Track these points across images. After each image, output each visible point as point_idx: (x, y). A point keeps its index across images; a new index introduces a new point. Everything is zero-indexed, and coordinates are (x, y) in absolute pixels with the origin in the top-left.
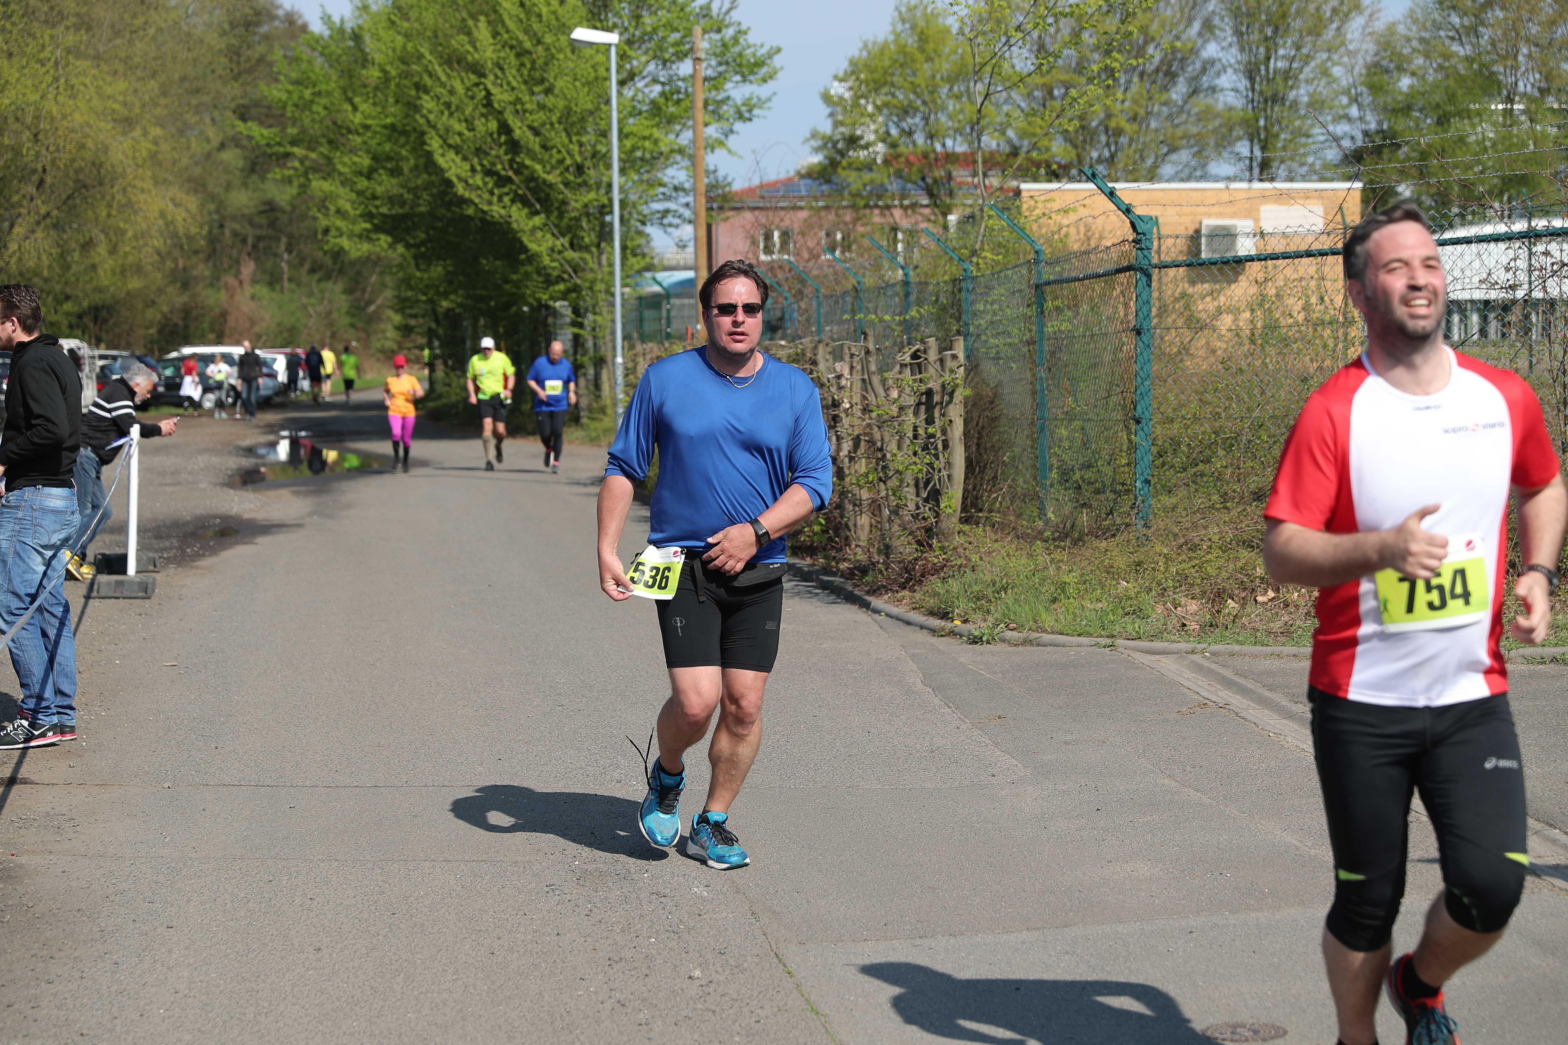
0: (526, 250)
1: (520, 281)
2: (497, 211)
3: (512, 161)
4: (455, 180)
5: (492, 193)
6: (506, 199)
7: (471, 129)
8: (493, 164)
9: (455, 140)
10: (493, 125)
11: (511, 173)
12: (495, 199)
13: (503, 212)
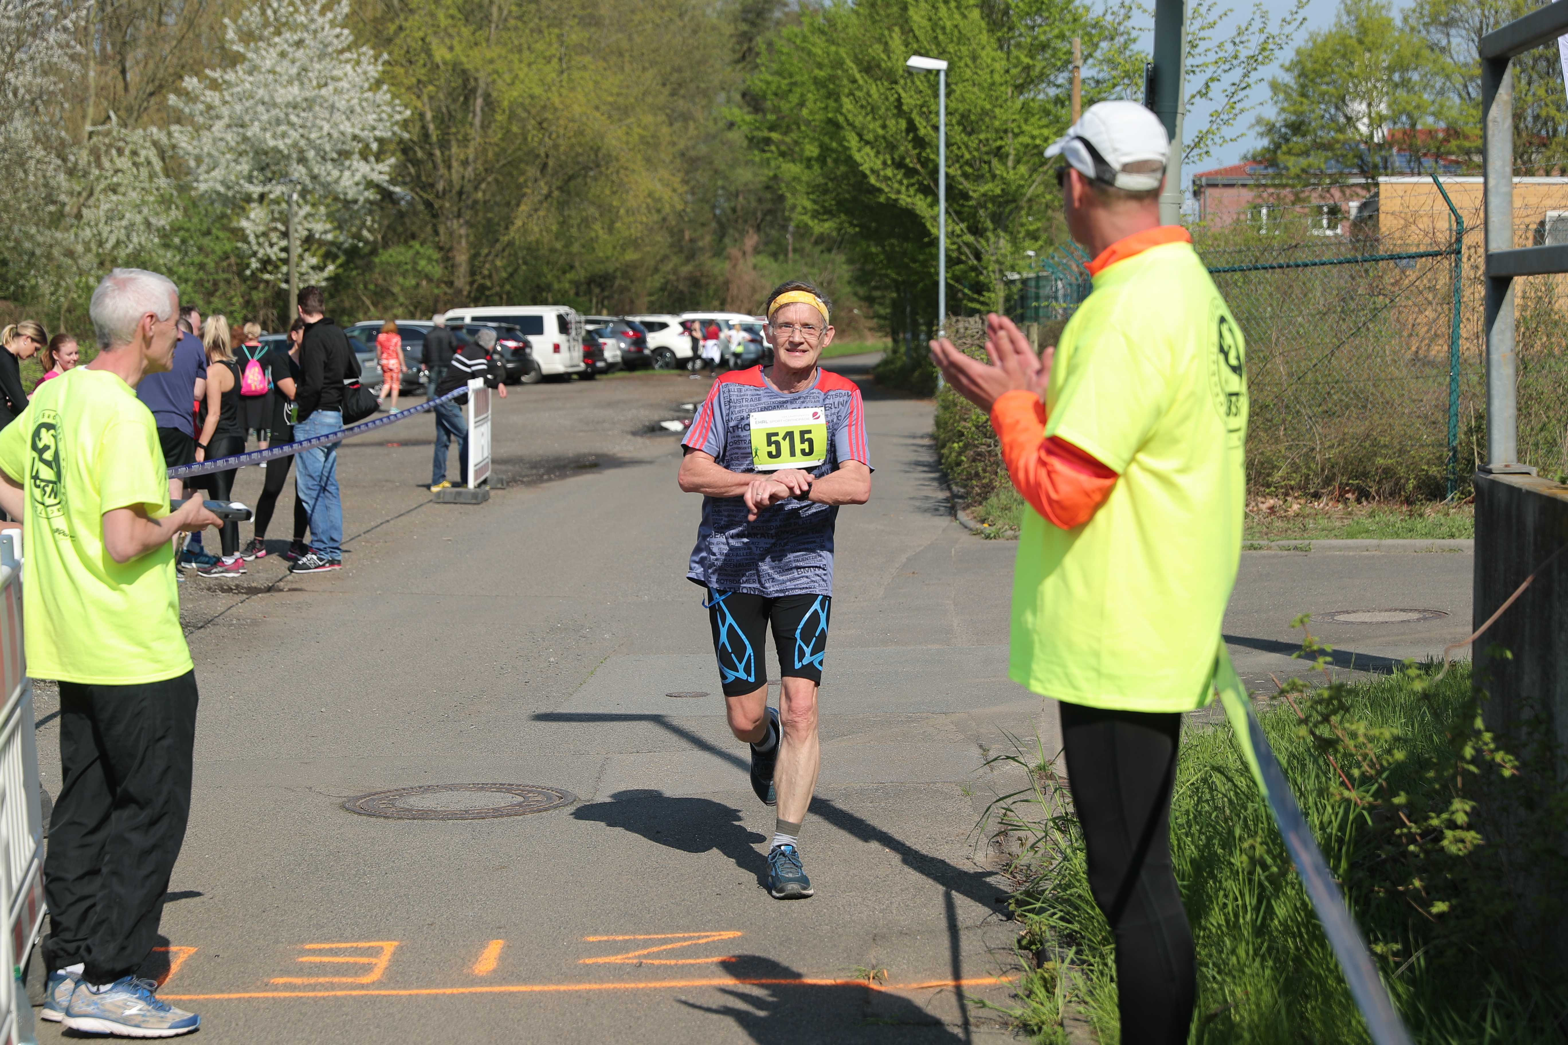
0: (928, 233)
1: (926, 261)
2: (904, 200)
3: (919, 155)
4: (868, 172)
5: (901, 183)
6: (912, 191)
7: (884, 127)
8: (903, 158)
9: (870, 137)
10: (903, 124)
11: (919, 167)
12: (903, 189)
13: (909, 200)
